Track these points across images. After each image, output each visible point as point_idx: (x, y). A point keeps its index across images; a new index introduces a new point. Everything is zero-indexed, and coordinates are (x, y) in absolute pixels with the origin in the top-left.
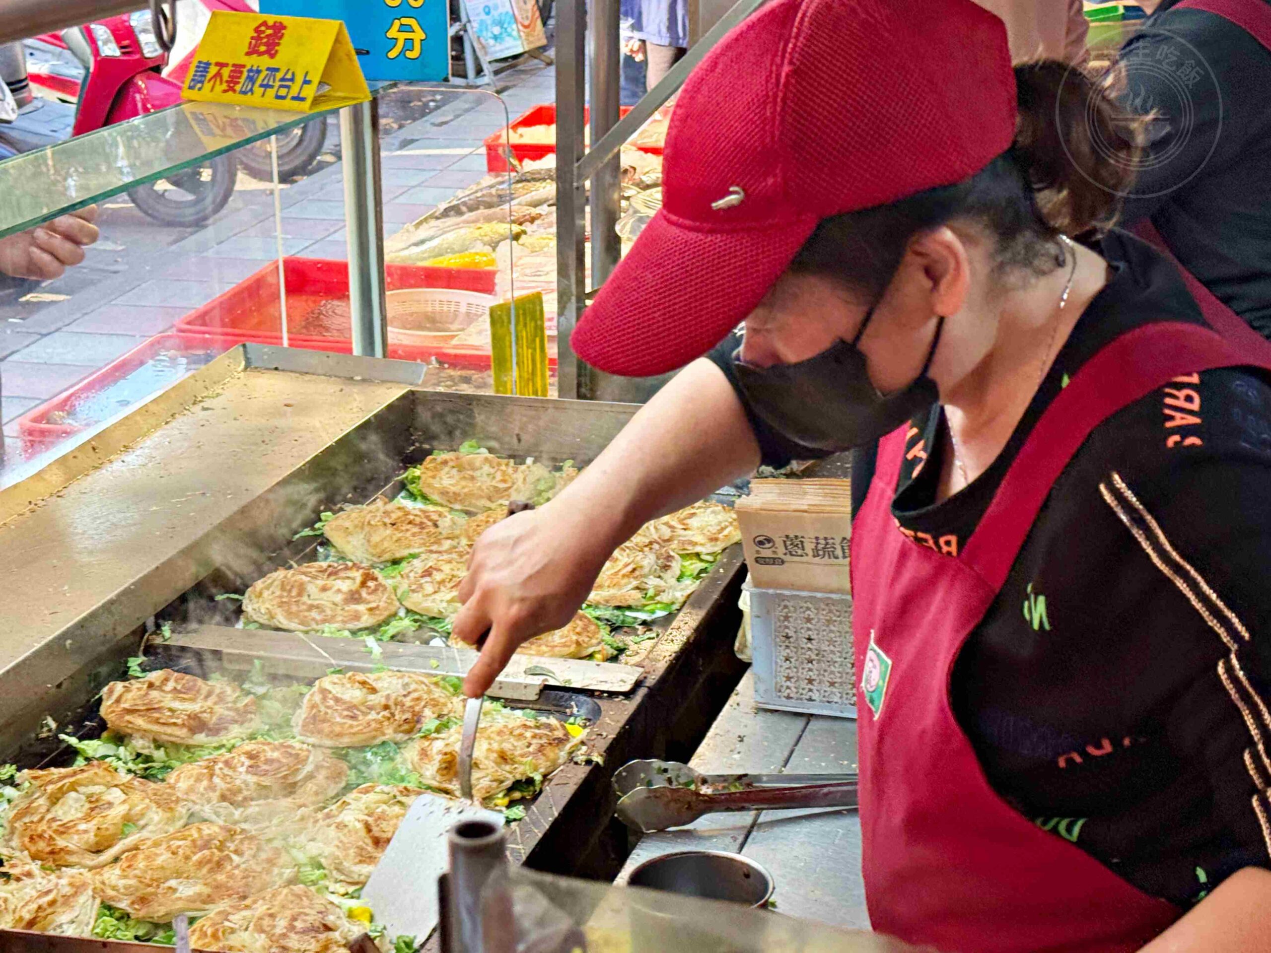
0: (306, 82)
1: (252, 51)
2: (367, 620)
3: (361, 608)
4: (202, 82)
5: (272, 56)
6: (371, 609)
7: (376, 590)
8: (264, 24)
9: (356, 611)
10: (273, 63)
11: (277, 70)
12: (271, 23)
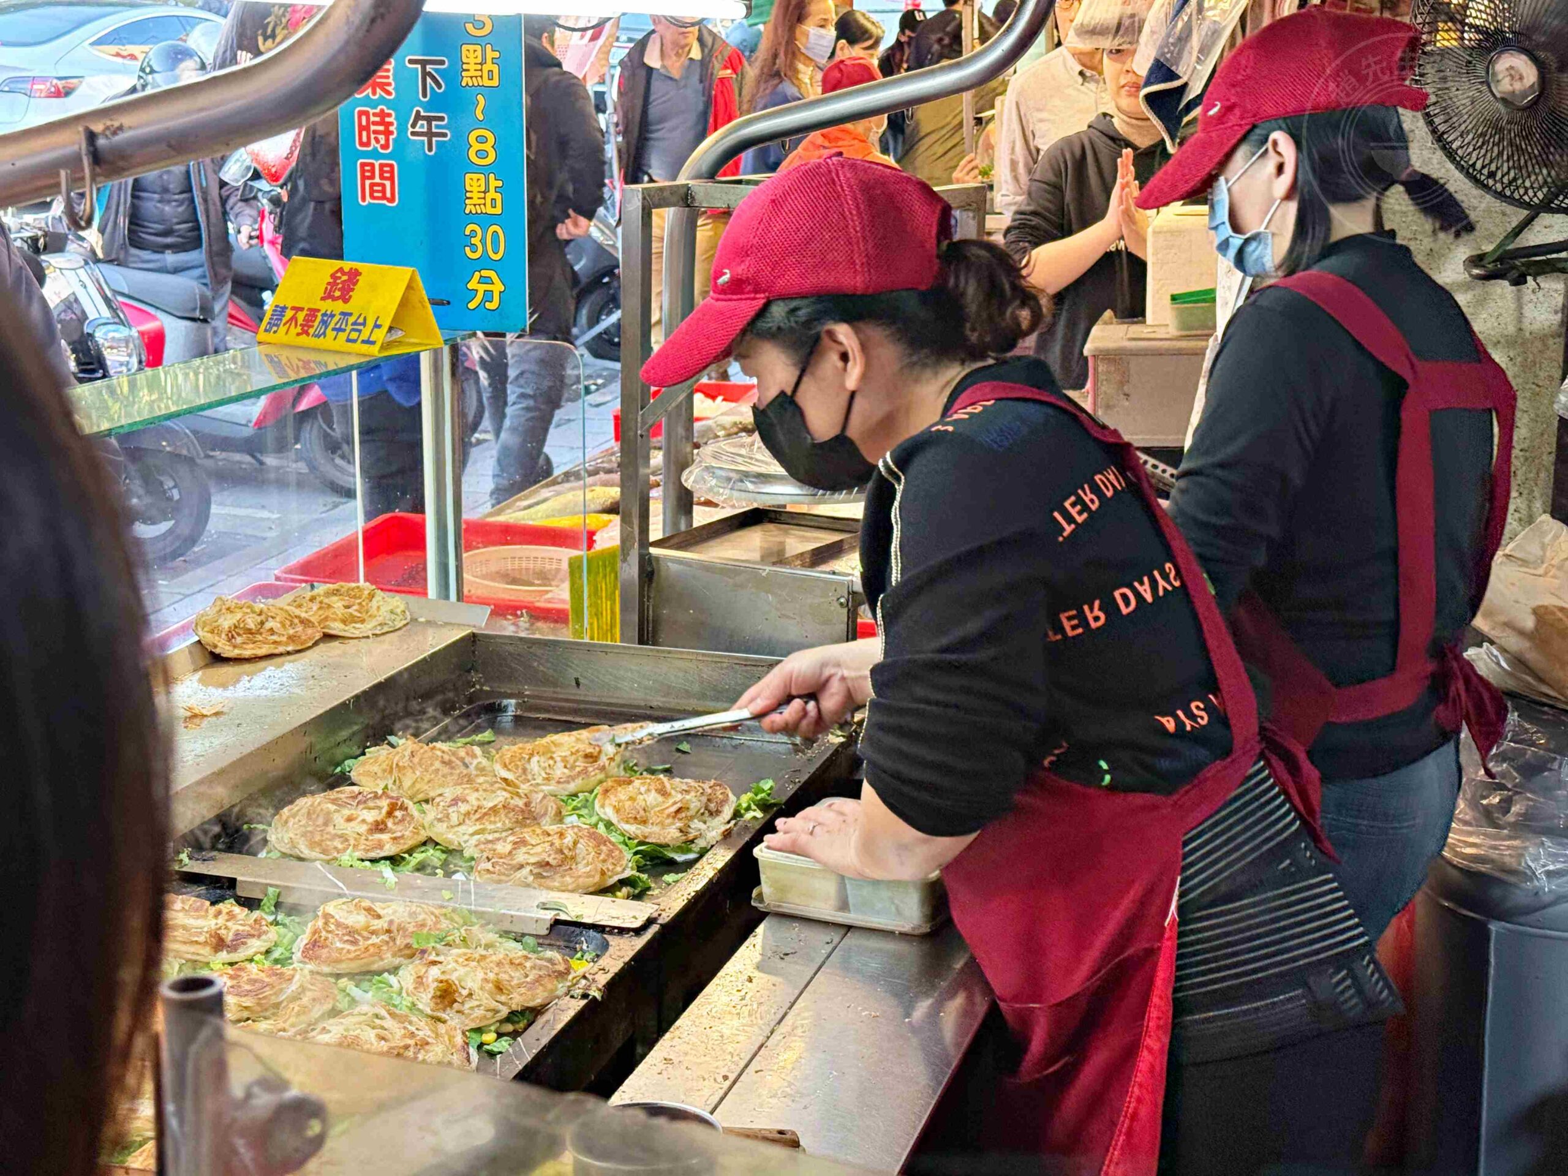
0: (377, 326)
1: (328, 296)
2: (390, 850)
3: (385, 837)
4: (278, 326)
5: (346, 301)
6: (395, 839)
7: (402, 820)
8: (341, 270)
9: (380, 840)
10: (346, 308)
11: (351, 314)
12: (346, 270)
